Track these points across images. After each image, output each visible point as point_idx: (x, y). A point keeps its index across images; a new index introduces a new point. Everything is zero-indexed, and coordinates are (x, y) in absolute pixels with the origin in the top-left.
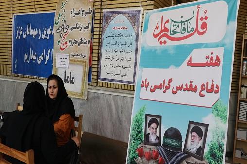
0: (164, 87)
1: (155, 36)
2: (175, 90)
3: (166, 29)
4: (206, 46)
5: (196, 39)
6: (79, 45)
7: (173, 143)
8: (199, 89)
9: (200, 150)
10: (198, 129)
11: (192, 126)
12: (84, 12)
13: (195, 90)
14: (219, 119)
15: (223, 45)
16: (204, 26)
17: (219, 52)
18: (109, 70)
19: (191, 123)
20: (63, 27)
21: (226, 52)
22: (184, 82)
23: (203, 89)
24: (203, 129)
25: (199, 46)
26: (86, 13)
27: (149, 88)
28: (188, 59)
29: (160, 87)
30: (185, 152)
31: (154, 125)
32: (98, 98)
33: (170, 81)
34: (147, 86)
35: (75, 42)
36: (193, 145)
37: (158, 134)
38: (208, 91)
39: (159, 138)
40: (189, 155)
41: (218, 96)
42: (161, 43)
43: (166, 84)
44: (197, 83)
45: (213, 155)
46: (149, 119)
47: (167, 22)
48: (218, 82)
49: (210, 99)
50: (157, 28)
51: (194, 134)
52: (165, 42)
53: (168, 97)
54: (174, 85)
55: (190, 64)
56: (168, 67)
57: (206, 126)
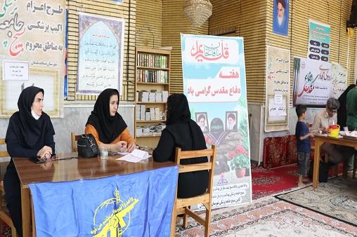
0: (206, 92)
1: (193, 55)
2: (213, 93)
3: (201, 51)
4: (230, 65)
5: (222, 60)
6: (45, 51)
7: (217, 127)
8: (229, 91)
9: (235, 127)
10: (232, 115)
11: (228, 114)
12: (51, 9)
13: (226, 92)
14: (242, 107)
15: (239, 66)
16: (227, 53)
17: (237, 70)
18: (89, 81)
19: (227, 112)
20: (12, 22)
21: (241, 70)
22: (219, 88)
23: (231, 91)
24: (235, 114)
25: (226, 65)
26: (54, 11)
27: (194, 94)
28: (219, 73)
29: (203, 92)
30: (226, 130)
31: (202, 119)
32: (77, 113)
33: (209, 87)
34: (192, 93)
35: (38, 46)
36: (230, 125)
37: (206, 125)
38: (234, 92)
39: (207, 128)
40: (230, 131)
41: (240, 95)
42: (199, 60)
43: (207, 89)
44: (227, 88)
45: (242, 127)
46: (198, 116)
47: (201, 46)
48: (239, 87)
49: (236, 97)
50: (193, 49)
51: (230, 118)
52: (201, 61)
53: (209, 98)
54: (212, 90)
55: (221, 76)
56: (206, 78)
57: (236, 112)
